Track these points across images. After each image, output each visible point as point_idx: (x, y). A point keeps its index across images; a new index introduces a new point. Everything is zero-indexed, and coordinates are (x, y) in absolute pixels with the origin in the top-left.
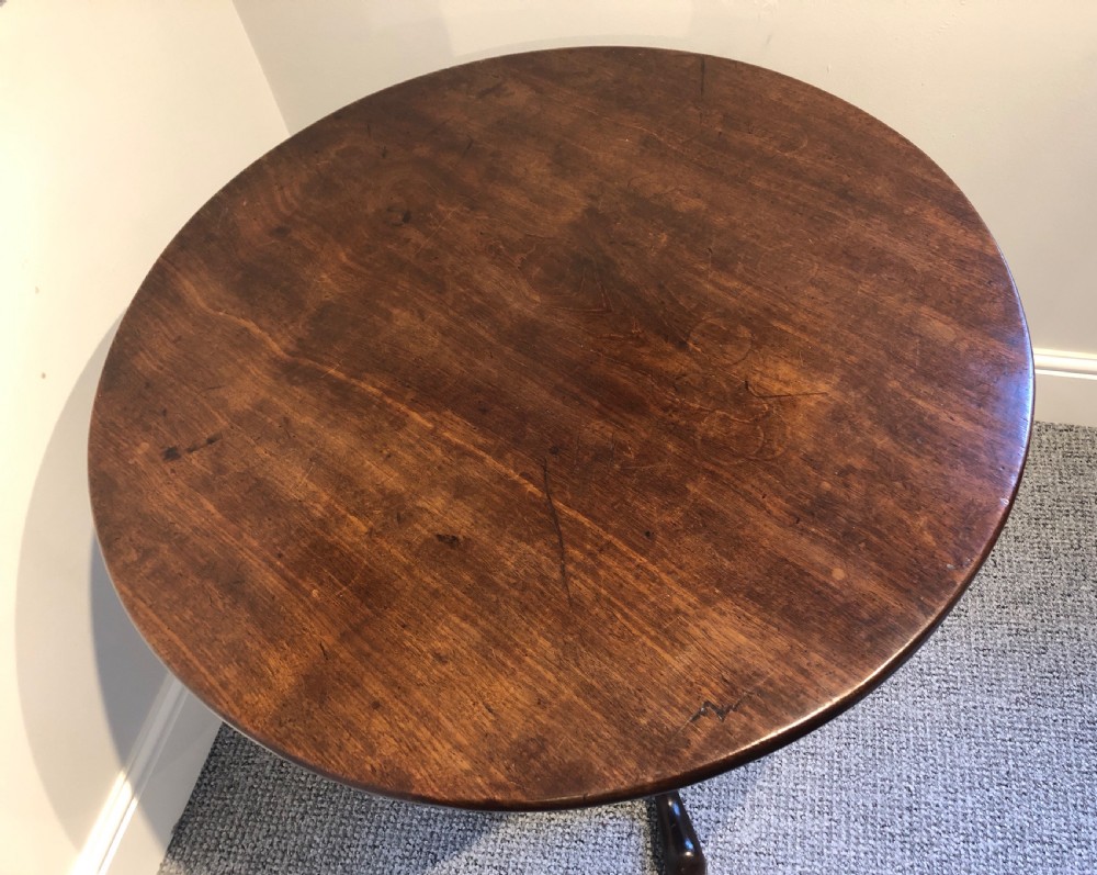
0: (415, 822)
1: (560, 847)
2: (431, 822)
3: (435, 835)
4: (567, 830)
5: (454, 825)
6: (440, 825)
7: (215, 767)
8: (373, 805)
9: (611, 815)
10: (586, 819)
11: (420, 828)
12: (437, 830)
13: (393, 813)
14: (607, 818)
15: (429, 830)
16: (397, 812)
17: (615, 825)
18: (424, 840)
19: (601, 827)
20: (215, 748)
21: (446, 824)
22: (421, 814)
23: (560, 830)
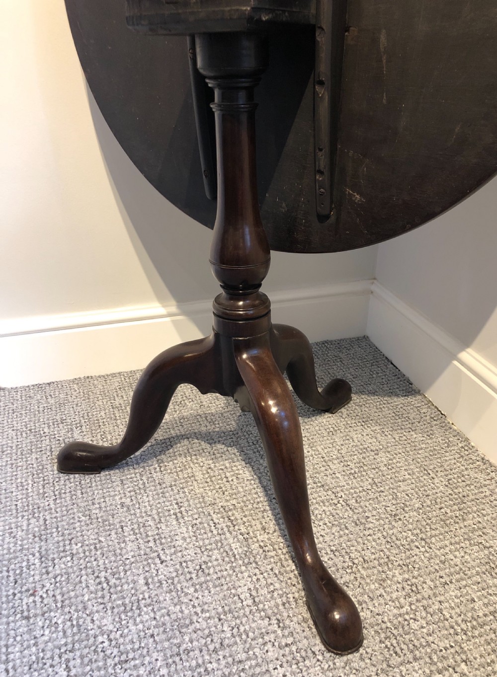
0: (19, 480)
1: (8, 571)
2: (20, 488)
3: (10, 494)
4: (25, 569)
5: (20, 501)
6: (18, 493)
7: (42, 387)
8: (28, 456)
9: (45, 596)
10: (37, 578)
11: (14, 485)
12: (14, 494)
13: (25, 467)
14: (41, 593)
15: (14, 490)
16: (27, 469)
17: (34, 602)
18: (5, 490)
19: (31, 592)
20: (53, 383)
21: (20, 497)
22: (26, 481)
23: (25, 564)
